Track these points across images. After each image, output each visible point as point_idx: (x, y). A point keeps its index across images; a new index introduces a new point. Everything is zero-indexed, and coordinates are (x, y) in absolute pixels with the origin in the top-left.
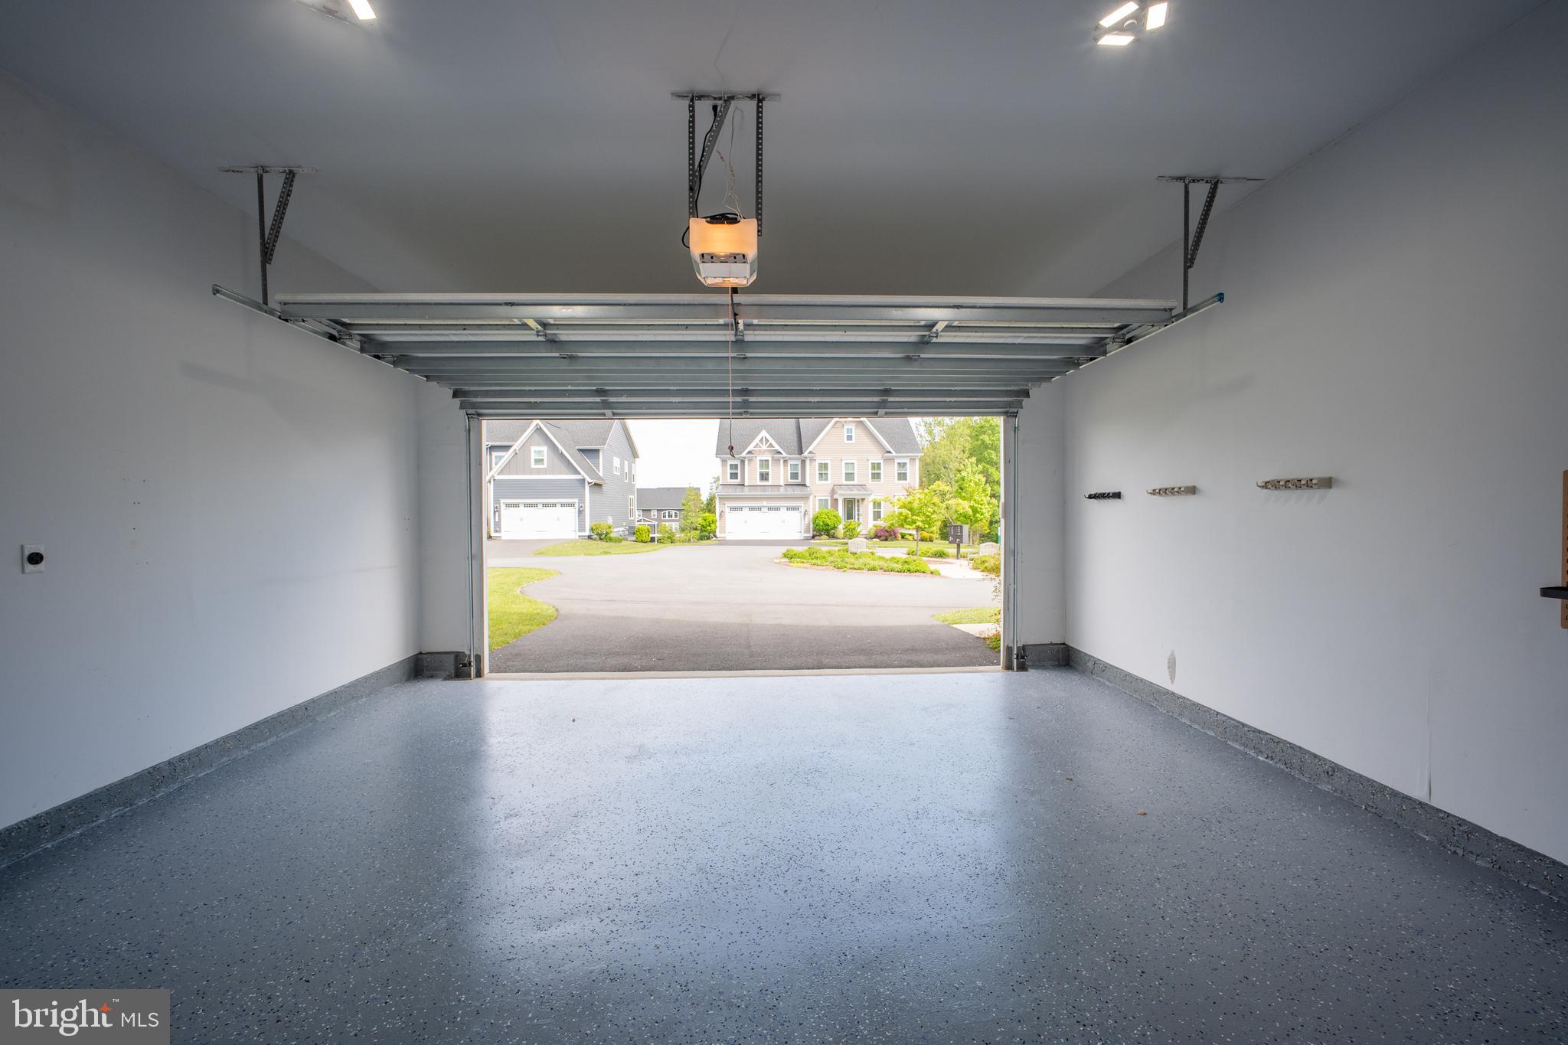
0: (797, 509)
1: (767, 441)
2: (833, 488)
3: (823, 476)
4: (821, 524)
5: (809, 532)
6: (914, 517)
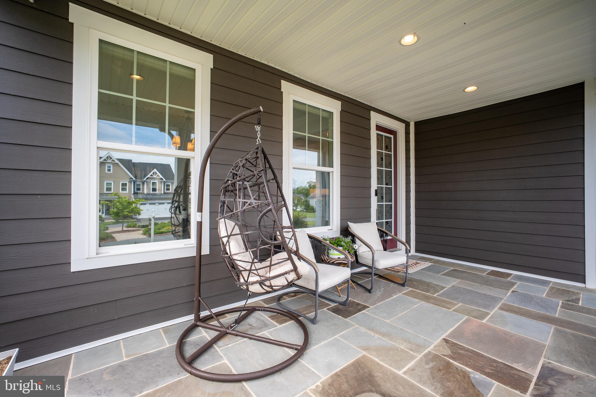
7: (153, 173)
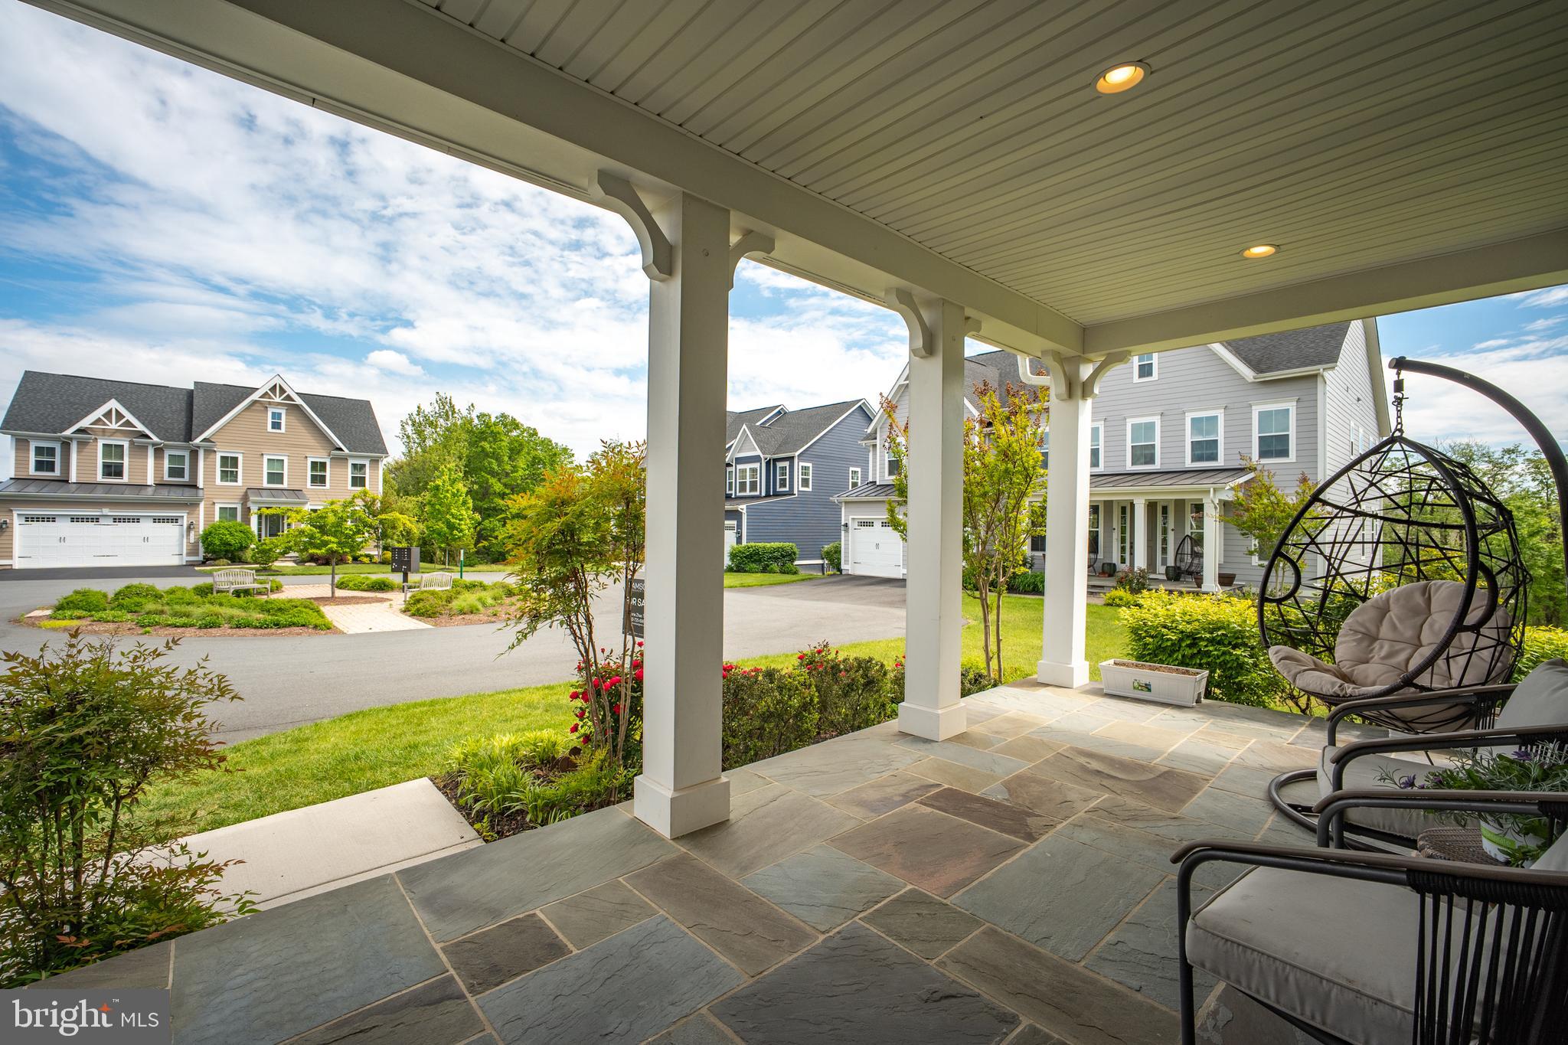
0: (174, 520)
1: (119, 416)
2: (246, 492)
3: (229, 475)
4: (217, 542)
5: (197, 554)
6: (326, 538)
7: (108, 415)
